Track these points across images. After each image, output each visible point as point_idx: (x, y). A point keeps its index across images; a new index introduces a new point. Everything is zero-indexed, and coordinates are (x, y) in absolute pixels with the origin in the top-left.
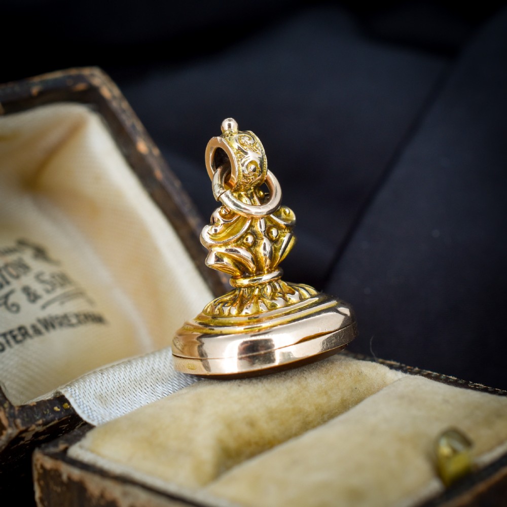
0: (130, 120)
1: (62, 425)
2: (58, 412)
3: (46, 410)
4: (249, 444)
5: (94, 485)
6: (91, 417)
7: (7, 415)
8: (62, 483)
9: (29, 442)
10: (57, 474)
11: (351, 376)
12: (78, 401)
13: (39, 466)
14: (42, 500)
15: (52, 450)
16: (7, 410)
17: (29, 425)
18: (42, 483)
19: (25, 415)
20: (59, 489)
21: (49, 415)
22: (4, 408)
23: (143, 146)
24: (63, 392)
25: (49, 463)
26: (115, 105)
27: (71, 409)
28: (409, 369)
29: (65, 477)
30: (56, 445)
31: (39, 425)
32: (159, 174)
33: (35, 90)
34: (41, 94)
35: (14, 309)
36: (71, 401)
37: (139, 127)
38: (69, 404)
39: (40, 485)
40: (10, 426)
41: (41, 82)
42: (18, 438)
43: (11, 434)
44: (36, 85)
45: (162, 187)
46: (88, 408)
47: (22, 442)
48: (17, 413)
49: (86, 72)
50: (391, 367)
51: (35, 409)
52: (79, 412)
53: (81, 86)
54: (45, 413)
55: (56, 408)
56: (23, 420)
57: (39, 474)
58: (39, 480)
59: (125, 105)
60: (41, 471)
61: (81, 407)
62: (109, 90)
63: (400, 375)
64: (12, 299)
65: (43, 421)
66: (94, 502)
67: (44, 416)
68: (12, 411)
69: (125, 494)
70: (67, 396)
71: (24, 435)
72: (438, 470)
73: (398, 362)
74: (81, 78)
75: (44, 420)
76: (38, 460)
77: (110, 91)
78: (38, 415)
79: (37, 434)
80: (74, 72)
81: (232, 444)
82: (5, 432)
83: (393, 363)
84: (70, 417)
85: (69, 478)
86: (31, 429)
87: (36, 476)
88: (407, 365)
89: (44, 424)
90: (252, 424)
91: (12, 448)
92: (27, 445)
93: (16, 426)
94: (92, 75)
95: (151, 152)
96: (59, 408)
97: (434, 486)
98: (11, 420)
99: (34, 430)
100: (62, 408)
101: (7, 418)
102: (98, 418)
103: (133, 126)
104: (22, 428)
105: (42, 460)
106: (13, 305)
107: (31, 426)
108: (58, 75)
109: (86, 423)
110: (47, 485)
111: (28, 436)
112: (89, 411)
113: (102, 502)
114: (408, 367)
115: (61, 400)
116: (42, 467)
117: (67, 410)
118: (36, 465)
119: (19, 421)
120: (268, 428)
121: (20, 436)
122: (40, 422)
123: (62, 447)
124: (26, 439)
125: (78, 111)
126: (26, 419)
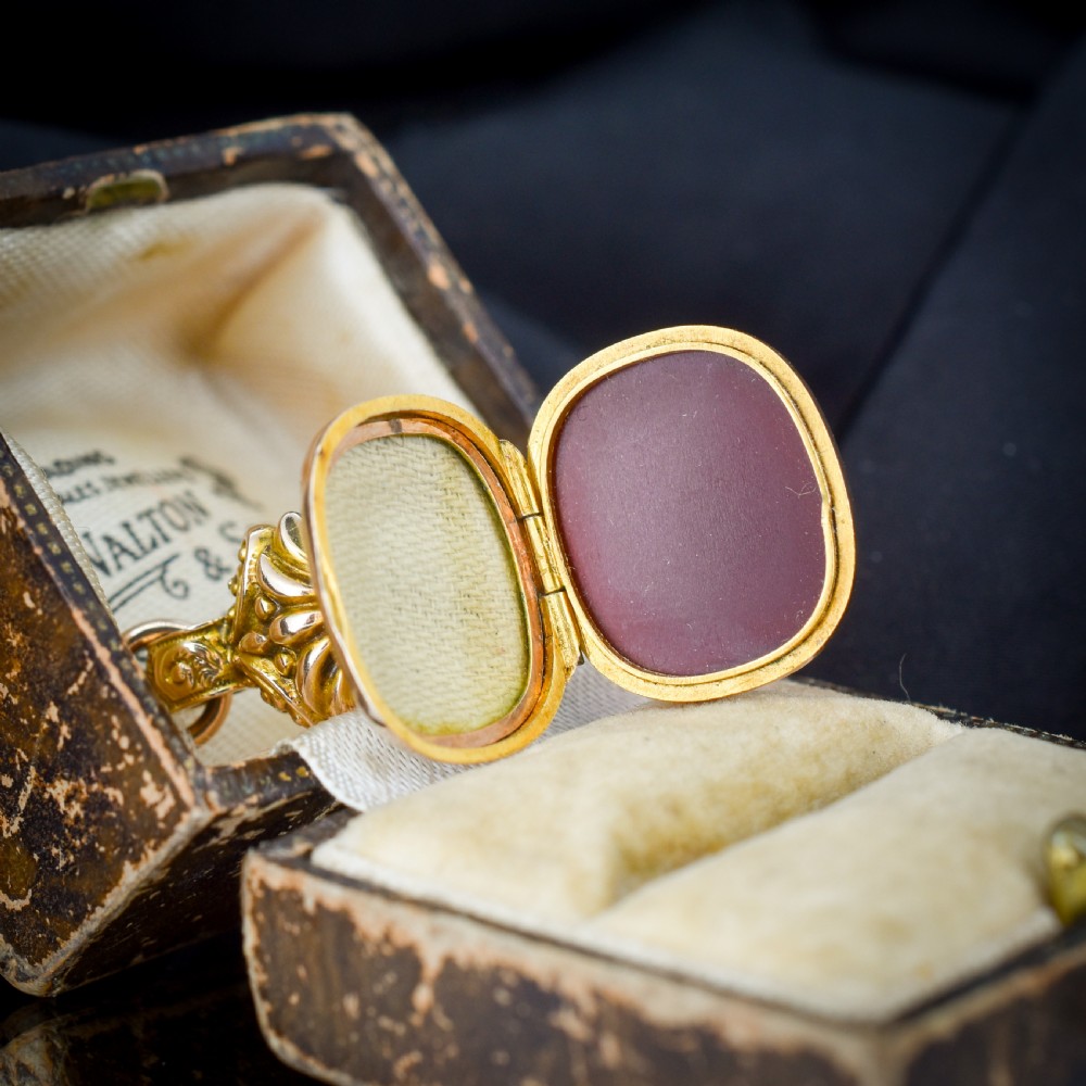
0: (414, 222)
1: (291, 811)
2: (287, 782)
3: (265, 779)
4: (670, 847)
5: (370, 918)
6: (352, 795)
7: (192, 782)
8: (304, 916)
9: (226, 841)
10: (293, 898)
11: (866, 728)
12: (324, 764)
13: (255, 885)
14: (258, 952)
15: (281, 852)
16: (191, 773)
17: (233, 804)
18: (261, 917)
19: (225, 784)
20: (296, 929)
21: (270, 788)
22: (186, 770)
23: (440, 274)
24: (295, 745)
25: (277, 878)
26: (384, 189)
27: (311, 778)
28: (975, 721)
29: (309, 905)
30: (289, 845)
31: (251, 806)
32: (471, 330)
33: (230, 154)
34: (241, 161)
35: (179, 591)
36: (312, 763)
37: (432, 235)
38: (308, 768)
39: (255, 921)
40: (197, 803)
41: (241, 137)
42: (210, 831)
43: (198, 820)
44: (232, 143)
45: (477, 357)
46: (346, 777)
47: (214, 841)
48: (209, 779)
49: (328, 121)
50: (941, 716)
51: (244, 774)
52: (328, 785)
53: (318, 151)
54: (262, 782)
55: (284, 776)
56: (221, 792)
57: (255, 899)
58: (254, 913)
59: (404, 190)
60: (260, 894)
61: (332, 775)
62: (372, 159)
63: (958, 728)
64: (174, 572)
65: (259, 799)
66: (370, 950)
67: (259, 788)
68: (200, 776)
69: (435, 932)
70: (304, 754)
71: (221, 824)
72: (1049, 895)
73: (951, 708)
74: (318, 134)
75: (261, 796)
76: (253, 872)
77: (375, 160)
78: (249, 786)
79: (244, 826)
80: (304, 120)
81: (640, 846)
82: (185, 816)
83: (942, 709)
84: (309, 793)
85: (319, 906)
86: (236, 812)
87: (247, 902)
88: (970, 714)
89: (262, 804)
90: (676, 810)
91: (195, 851)
92: (222, 847)
93: (209, 805)
94: (340, 128)
95: (456, 287)
96: (288, 774)
97: (1042, 923)
98: (200, 792)
99: (240, 815)
100: (293, 775)
101: (192, 788)
102: (365, 798)
103: (421, 233)
104: (220, 809)
105: (261, 871)
106: (176, 584)
107: (237, 806)
108: (274, 125)
109: (342, 807)
110: (272, 921)
111: (228, 828)
112: (348, 783)
113: (387, 951)
114: (973, 718)
115: (291, 760)
116: (263, 885)
117: (304, 780)
118: (250, 882)
119: (213, 796)
120: (705, 818)
121: (215, 826)
122: (254, 799)
123: (299, 847)
124: (223, 835)
125: (308, 200)
126: (227, 793)
